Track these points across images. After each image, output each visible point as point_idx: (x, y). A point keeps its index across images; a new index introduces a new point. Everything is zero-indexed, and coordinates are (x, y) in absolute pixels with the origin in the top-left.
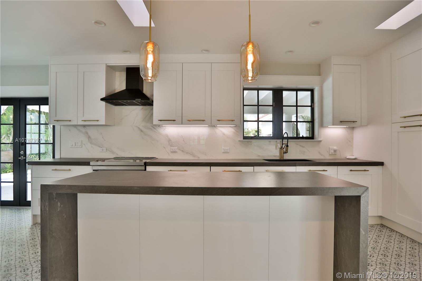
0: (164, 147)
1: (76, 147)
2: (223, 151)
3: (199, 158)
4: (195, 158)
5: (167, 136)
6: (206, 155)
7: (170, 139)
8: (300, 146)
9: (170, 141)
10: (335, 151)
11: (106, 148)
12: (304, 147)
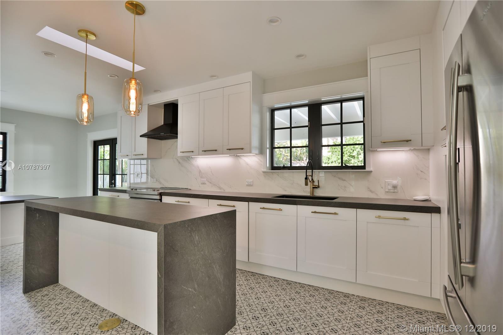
0: (196, 178)
1: (138, 177)
2: (247, 184)
3: (225, 191)
4: (220, 191)
5: (198, 167)
6: (230, 187)
7: (200, 171)
8: (340, 178)
9: (201, 173)
10: (395, 187)
11: (156, 179)
12: (345, 180)
